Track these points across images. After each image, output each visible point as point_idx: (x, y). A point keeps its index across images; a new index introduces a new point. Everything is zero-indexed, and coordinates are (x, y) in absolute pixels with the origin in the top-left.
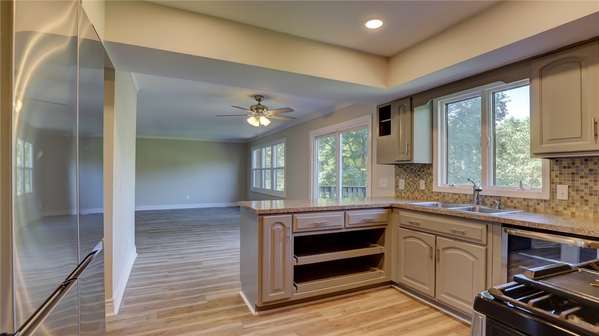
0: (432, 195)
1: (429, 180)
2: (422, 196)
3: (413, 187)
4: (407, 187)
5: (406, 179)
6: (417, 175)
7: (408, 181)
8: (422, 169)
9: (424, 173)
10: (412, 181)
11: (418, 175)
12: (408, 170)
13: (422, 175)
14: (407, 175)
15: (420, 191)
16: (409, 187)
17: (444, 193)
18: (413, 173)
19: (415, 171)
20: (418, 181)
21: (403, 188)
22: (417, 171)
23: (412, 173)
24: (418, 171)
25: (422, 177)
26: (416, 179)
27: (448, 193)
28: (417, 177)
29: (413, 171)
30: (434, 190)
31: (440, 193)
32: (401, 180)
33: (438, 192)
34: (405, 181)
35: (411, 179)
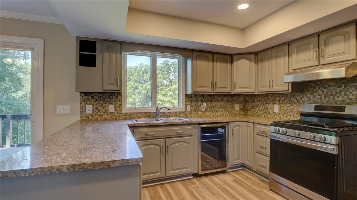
0: (121, 115)
1: (117, 105)
2: (111, 117)
3: (102, 111)
4: (95, 111)
5: (93, 105)
6: (106, 102)
7: (97, 107)
8: (111, 97)
9: (113, 100)
10: (101, 106)
11: (107, 102)
12: (97, 98)
13: (111, 102)
14: (95, 102)
15: (109, 114)
16: (97, 111)
17: (131, 113)
18: (102, 100)
19: (104, 98)
20: (107, 106)
21: (91, 112)
22: (106, 99)
23: (101, 100)
24: (107, 99)
25: (111, 103)
26: (104, 105)
27: (134, 113)
28: (106, 103)
29: (102, 98)
30: (123, 111)
31: (128, 113)
32: (87, 106)
33: (126, 113)
34: (93, 107)
35: (99, 105)
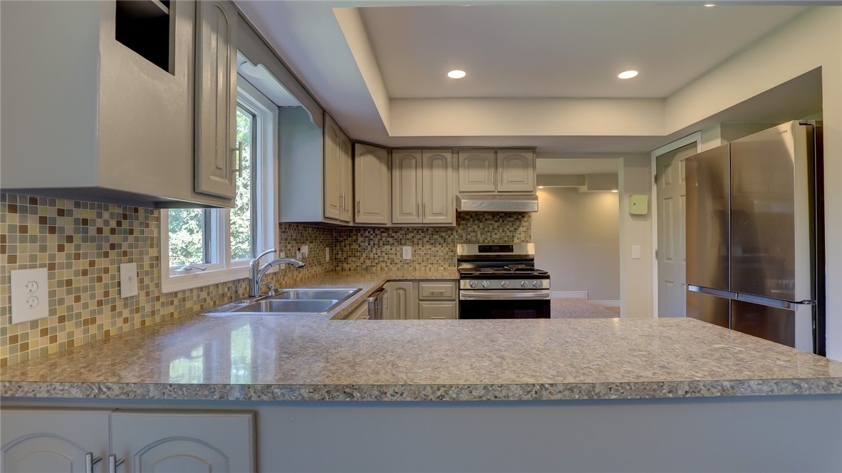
0: (158, 305)
1: (147, 263)
2: (126, 321)
3: (93, 297)
4: (61, 301)
5: (52, 267)
6: (106, 247)
7: (66, 274)
8: (125, 224)
9: (131, 238)
10: (85, 273)
11: (113, 247)
12: (67, 224)
13: (125, 247)
14: (61, 248)
15: (119, 304)
16: (69, 300)
17: (184, 291)
18: (93, 239)
19: (100, 231)
20: (113, 269)
21: (42, 311)
22: (106, 231)
23: (85, 240)
24: (113, 231)
25: (125, 254)
26: (102, 263)
27: (191, 290)
28: (106, 255)
29: (92, 231)
30: (166, 289)
31: (176, 294)
32: (19, 277)
33: (171, 294)
34: (51, 277)
35: (82, 264)
